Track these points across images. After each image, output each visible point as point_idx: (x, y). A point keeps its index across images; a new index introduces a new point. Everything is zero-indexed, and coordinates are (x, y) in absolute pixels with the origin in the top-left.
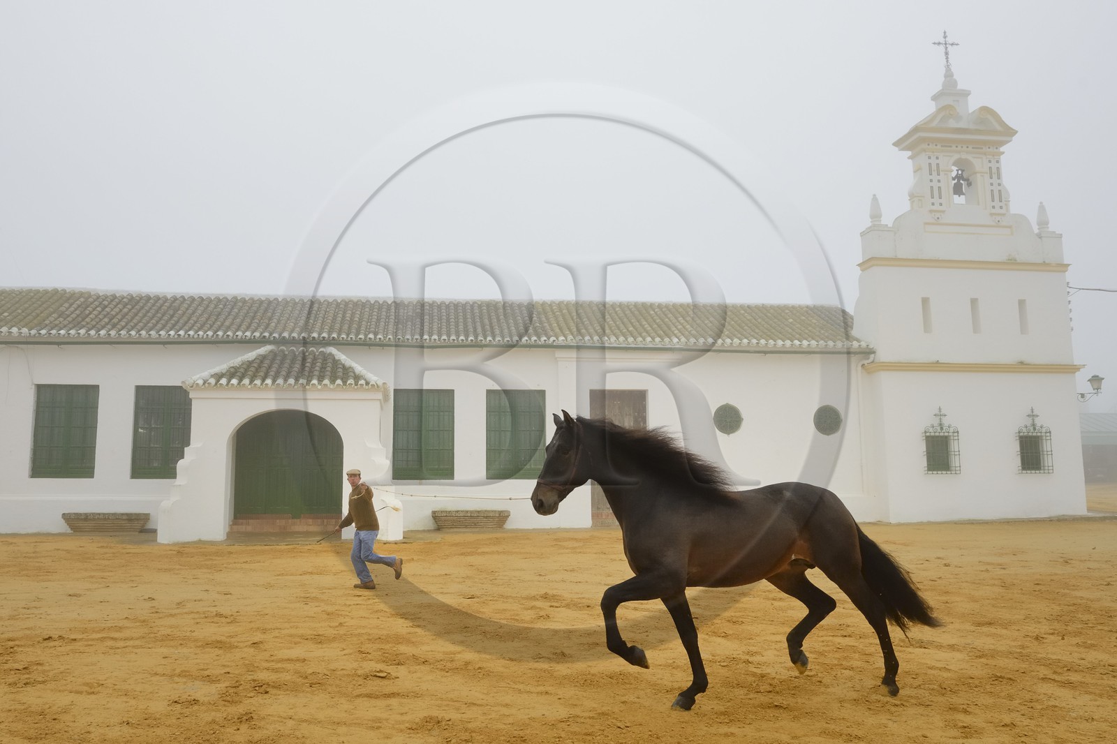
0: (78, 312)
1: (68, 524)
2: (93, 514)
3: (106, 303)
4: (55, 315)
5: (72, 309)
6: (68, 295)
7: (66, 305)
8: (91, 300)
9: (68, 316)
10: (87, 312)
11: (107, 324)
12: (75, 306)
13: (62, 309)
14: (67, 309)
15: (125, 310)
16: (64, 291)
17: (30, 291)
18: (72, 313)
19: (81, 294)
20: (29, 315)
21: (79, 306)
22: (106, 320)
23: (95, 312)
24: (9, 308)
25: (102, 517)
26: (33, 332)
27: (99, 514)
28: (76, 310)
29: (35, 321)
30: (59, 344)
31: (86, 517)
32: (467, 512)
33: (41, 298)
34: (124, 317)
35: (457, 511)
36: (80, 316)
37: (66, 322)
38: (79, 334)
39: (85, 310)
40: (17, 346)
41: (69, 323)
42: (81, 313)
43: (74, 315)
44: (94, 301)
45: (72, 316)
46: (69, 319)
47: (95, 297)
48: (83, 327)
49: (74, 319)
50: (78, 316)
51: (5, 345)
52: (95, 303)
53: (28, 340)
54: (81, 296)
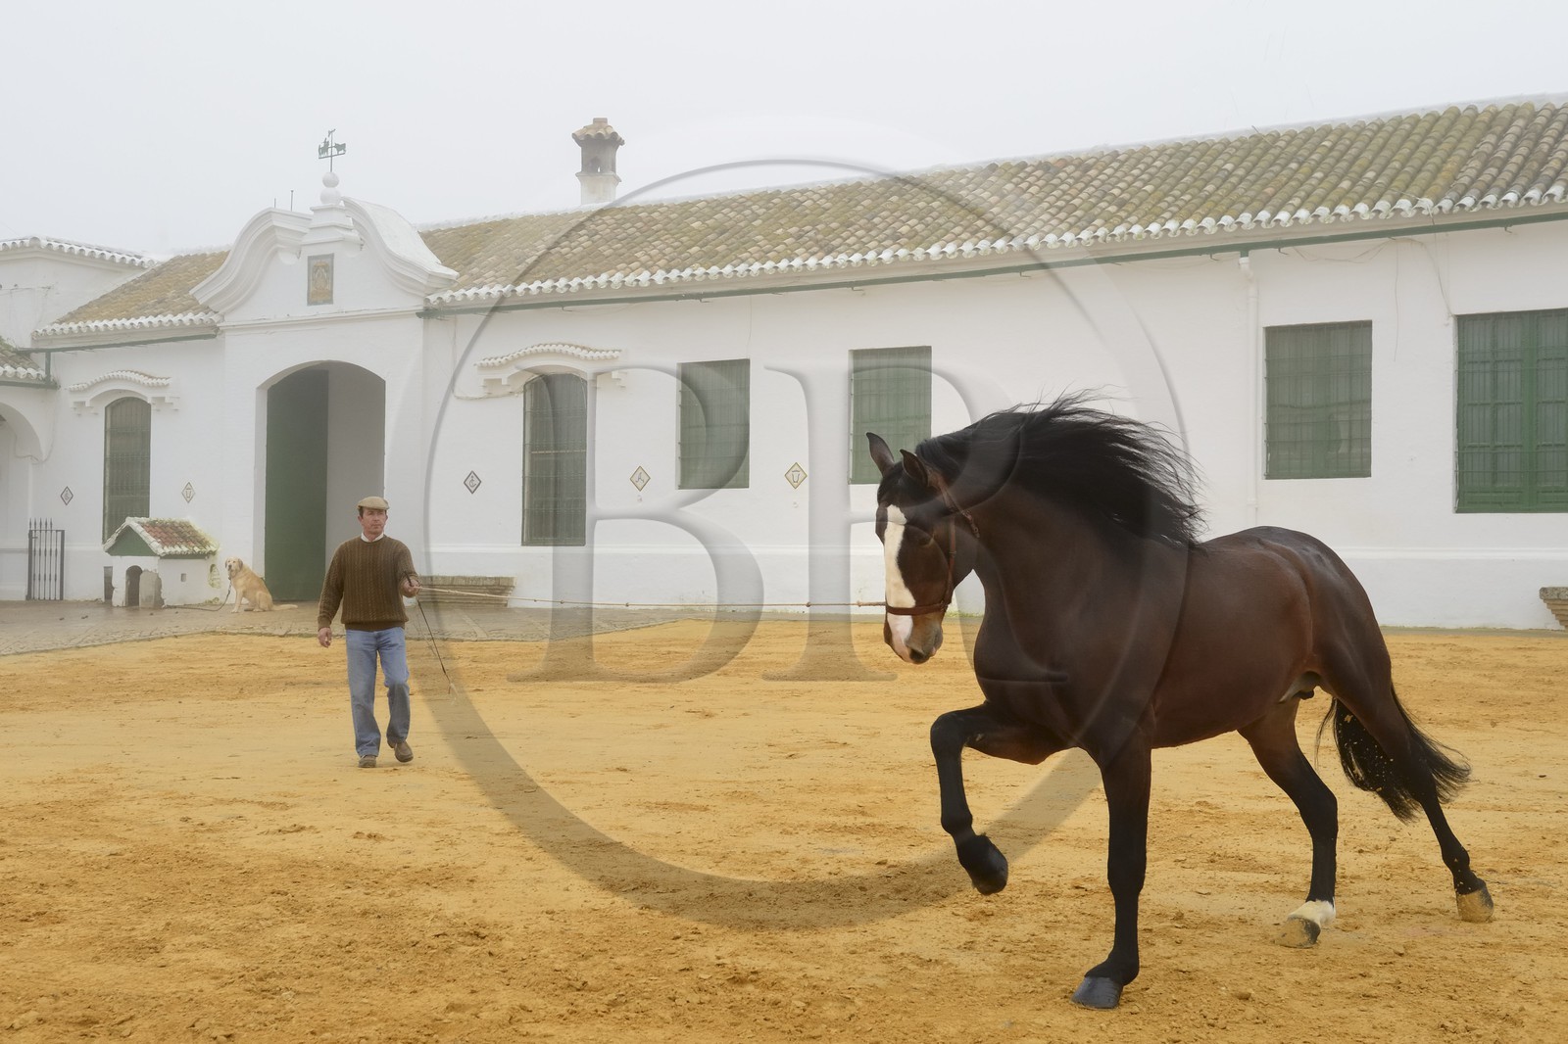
0: (1523, 150)
4: (1475, 164)
5: (1506, 146)
6: (1486, 118)
7: (1491, 139)
8: (1540, 120)
9: (1505, 162)
10: (1545, 148)
12: (1510, 138)
13: (1486, 148)
14: (1496, 147)
16: (1471, 108)
18: (1510, 154)
19: (1515, 112)
20: (1419, 171)
21: (1519, 138)
24: (1371, 163)
26: (1446, 204)
28: (1515, 146)
29: (1440, 181)
30: (1506, 223)
33: (1428, 131)
36: (1532, 157)
37: (1506, 176)
38: (1551, 196)
39: (1536, 143)
40: (1410, 237)
41: (1515, 176)
42: (1531, 151)
43: (1517, 159)
44: (1550, 121)
45: (1514, 160)
46: (1511, 167)
47: (1547, 113)
48: (1552, 182)
49: (1521, 167)
50: (1526, 159)
51: (1387, 239)
52: (1554, 125)
53: (1438, 222)
54: (1514, 115)
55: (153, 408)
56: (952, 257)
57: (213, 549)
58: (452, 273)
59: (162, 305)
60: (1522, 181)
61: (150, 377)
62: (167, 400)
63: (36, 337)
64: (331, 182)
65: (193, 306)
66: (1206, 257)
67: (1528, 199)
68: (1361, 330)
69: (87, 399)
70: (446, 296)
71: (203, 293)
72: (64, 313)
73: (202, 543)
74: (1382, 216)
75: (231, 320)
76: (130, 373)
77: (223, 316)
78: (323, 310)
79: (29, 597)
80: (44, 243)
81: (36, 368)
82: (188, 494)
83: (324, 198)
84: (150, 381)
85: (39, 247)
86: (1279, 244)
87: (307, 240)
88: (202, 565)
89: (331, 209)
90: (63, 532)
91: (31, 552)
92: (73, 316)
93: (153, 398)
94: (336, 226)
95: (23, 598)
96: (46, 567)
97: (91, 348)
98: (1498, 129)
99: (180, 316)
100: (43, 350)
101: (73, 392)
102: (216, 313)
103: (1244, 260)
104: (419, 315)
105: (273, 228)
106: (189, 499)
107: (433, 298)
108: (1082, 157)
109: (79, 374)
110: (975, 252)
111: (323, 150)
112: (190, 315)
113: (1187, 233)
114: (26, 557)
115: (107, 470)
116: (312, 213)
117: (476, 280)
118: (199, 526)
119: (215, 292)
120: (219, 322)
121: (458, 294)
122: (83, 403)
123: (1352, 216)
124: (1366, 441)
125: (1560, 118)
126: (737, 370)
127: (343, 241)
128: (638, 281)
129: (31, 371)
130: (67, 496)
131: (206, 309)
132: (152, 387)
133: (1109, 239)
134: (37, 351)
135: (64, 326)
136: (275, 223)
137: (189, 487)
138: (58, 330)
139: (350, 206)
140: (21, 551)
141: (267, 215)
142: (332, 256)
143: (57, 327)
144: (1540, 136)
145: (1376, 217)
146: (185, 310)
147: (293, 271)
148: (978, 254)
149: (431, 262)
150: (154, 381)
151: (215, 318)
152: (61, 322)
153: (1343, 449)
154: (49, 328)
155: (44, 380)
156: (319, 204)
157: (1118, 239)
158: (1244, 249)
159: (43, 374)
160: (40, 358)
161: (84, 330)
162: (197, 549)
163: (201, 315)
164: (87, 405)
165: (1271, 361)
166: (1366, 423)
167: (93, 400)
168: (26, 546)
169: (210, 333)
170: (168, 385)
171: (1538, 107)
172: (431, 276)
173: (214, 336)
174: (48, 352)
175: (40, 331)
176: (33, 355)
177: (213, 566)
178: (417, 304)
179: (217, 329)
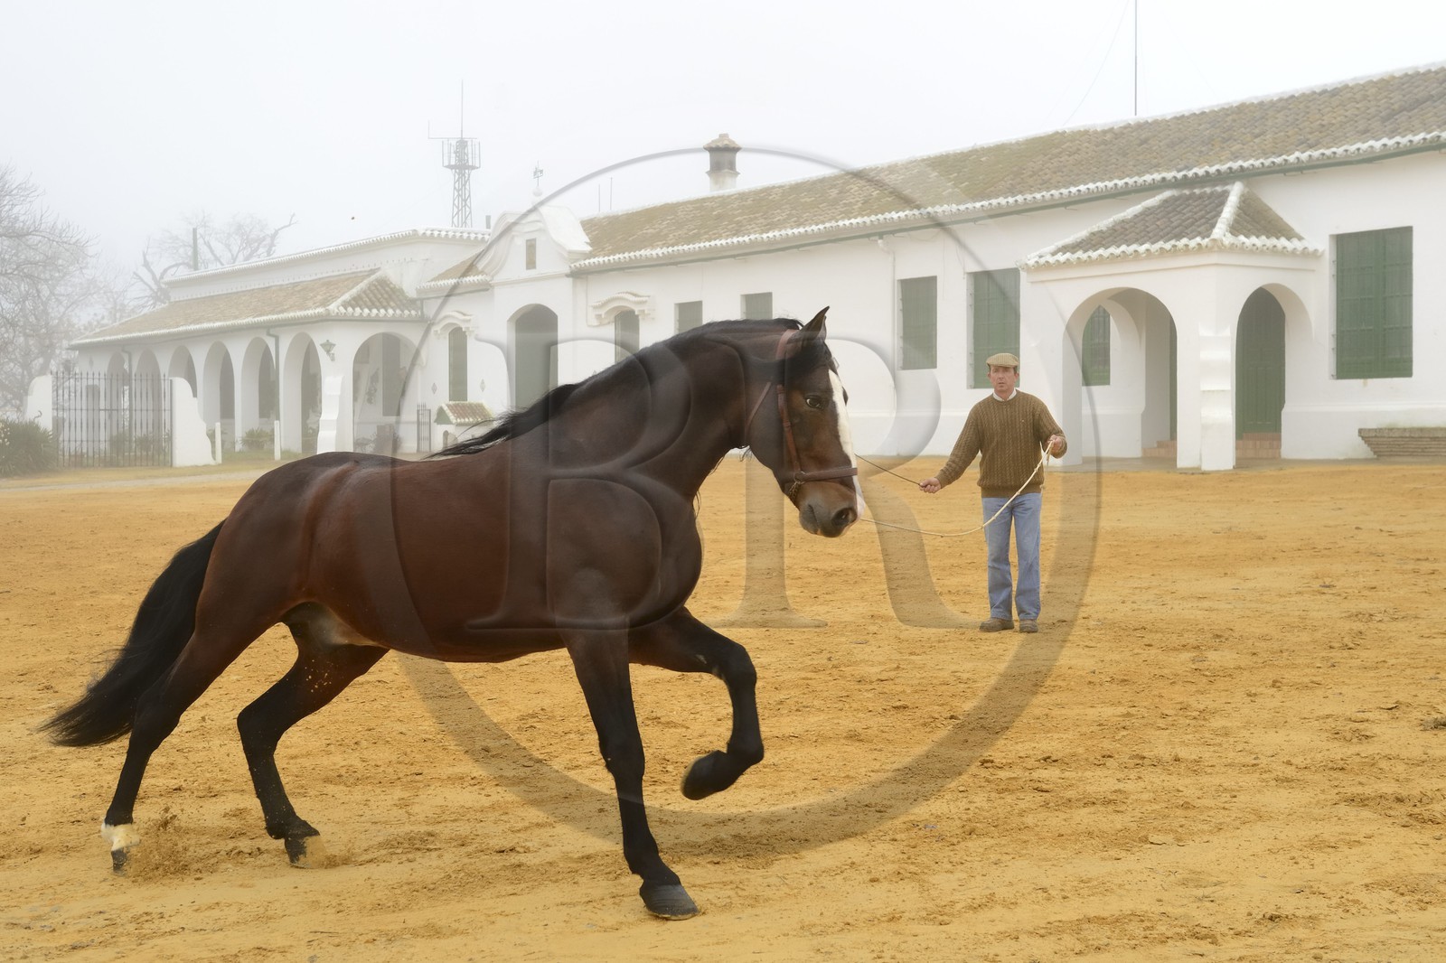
32: (1405, 430)
35: (1391, 430)
55: (467, 335)
58: (591, 248)
61: (464, 315)
62: (472, 330)
63: (419, 291)
68: (932, 282)
69: (439, 328)
70: (583, 263)
72: (438, 275)
73: (486, 416)
75: (496, 279)
76: (455, 312)
77: (493, 277)
78: (532, 273)
79: (418, 450)
80: (421, 232)
81: (419, 310)
82: (481, 387)
84: (463, 317)
85: (418, 235)
87: (526, 230)
90: (430, 410)
91: (418, 423)
93: (467, 328)
96: (424, 432)
97: (440, 297)
99: (476, 277)
102: (491, 275)
103: (880, 241)
104: (567, 276)
106: (483, 389)
107: (572, 265)
111: (535, 173)
112: (481, 277)
114: (416, 426)
115: (450, 372)
117: (599, 252)
118: (486, 405)
119: (487, 262)
121: (589, 262)
127: (540, 230)
129: (415, 312)
130: (434, 389)
131: (484, 273)
132: (466, 322)
134: (419, 300)
136: (509, 220)
137: (483, 382)
138: (429, 287)
140: (413, 423)
141: (506, 215)
142: (535, 240)
143: (428, 284)
147: (519, 250)
149: (583, 242)
150: (466, 318)
151: (488, 278)
152: (432, 280)
155: (419, 317)
158: (881, 235)
159: (420, 314)
160: (419, 303)
161: (436, 286)
162: (480, 420)
163: (484, 277)
167: (446, 329)
168: (416, 419)
169: (488, 287)
170: (470, 320)
172: (570, 252)
173: (487, 290)
174: (422, 300)
175: (422, 286)
176: (417, 302)
178: (567, 270)
179: (490, 285)
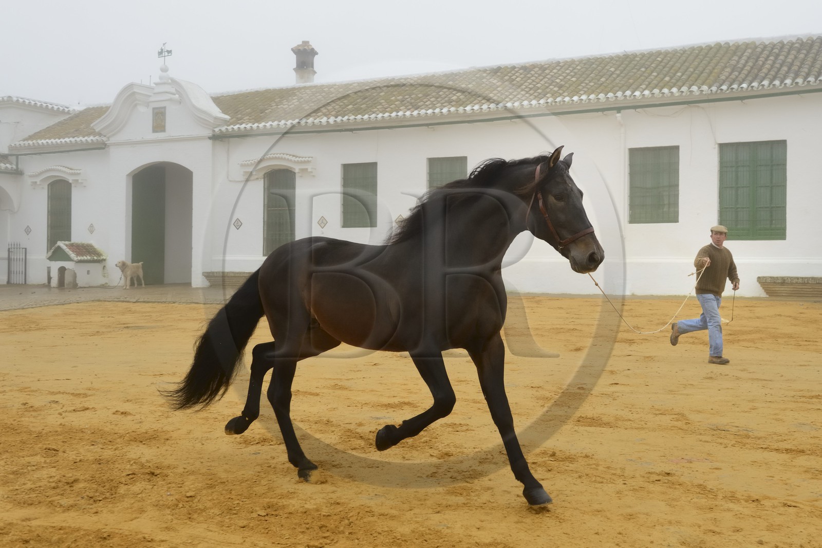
0: (750, 64)
1: (763, 288)
2: (791, 278)
3: (776, 51)
4: (728, 70)
5: (743, 61)
6: (733, 48)
7: (736, 58)
8: (759, 50)
9: (742, 69)
10: (761, 63)
11: (788, 72)
12: (744, 58)
13: (733, 62)
14: (738, 62)
15: (802, 56)
16: (727, 43)
17: (693, 49)
18: (744, 66)
19: (747, 46)
20: (702, 73)
21: (749, 58)
22: (785, 68)
23: (770, 62)
24: (680, 68)
25: (800, 281)
26: (714, 89)
27: (798, 278)
28: (747, 62)
29: (711, 78)
30: (742, 98)
31: (783, 281)
33: (707, 54)
34: (802, 63)
36: (754, 67)
37: (742, 76)
38: (763, 86)
39: (757, 61)
40: (697, 104)
41: (747, 76)
42: (754, 65)
43: (748, 68)
44: (763, 50)
45: (746, 68)
46: (745, 72)
47: (762, 46)
48: (764, 79)
49: (749, 72)
50: (752, 68)
51: (686, 106)
52: (765, 52)
53: (711, 97)
54: (747, 47)
55: (73, 185)
56: (477, 112)
57: (104, 258)
58: (227, 117)
59: (78, 132)
60: (750, 78)
61: (71, 169)
62: (80, 181)
63: (10, 148)
64: (164, 70)
65: (94, 133)
66: (600, 113)
67: (752, 87)
68: (674, 150)
69: (38, 180)
70: (223, 129)
71: (98, 125)
72: (26, 136)
73: (99, 254)
74: (684, 94)
75: (113, 140)
76: (60, 167)
77: (108, 138)
78: (160, 135)
79: (8, 282)
80: (15, 99)
81: (11, 164)
82: (91, 229)
83: (161, 78)
84: (71, 171)
85: (12, 101)
86: (635, 107)
87: (152, 99)
88: (98, 267)
89: (165, 83)
90: (26, 249)
91: (9, 259)
92: (31, 138)
93: (73, 180)
94: (167, 92)
95: (5, 282)
96: (18, 267)
97: (40, 154)
98: (739, 54)
99: (86, 138)
100: (14, 155)
101: (31, 176)
102: (105, 136)
103: (618, 115)
104: (210, 138)
105: (134, 93)
106: (92, 232)
107: (217, 130)
108: (543, 64)
109: (34, 167)
110: (488, 109)
111: (160, 53)
112: (92, 138)
113: (591, 101)
114: (6, 262)
115: (49, 217)
116: (155, 85)
117: (239, 121)
118: (97, 246)
119: (105, 125)
120: (106, 141)
121: (230, 128)
122: (36, 182)
123: (670, 94)
124: (676, 204)
125: (767, 49)
126: (372, 167)
127: (171, 100)
128: (321, 122)
129: (8, 165)
130: (28, 231)
131: (100, 134)
132: (72, 174)
133: (553, 104)
134: (11, 155)
135: (26, 143)
136: (135, 90)
137: (92, 226)
138: (22, 144)
139: (174, 82)
140: (3, 259)
141: (131, 86)
142: (165, 108)
143: (22, 143)
144: (758, 57)
145: (681, 95)
146: (89, 135)
147: (144, 116)
148: (490, 111)
149: (216, 112)
150: (73, 171)
151: (104, 139)
152: (24, 140)
153: (666, 209)
154: (18, 143)
155: (15, 170)
156: (158, 81)
157: (558, 104)
158: (619, 109)
159: (14, 167)
160: (13, 159)
161: (36, 145)
162: (95, 258)
163: (97, 137)
164: (38, 183)
165: (631, 166)
166: (676, 196)
167: (41, 181)
168: (6, 256)
169: (102, 147)
170: (80, 173)
171: (758, 43)
172: (216, 118)
173: (104, 148)
174: (17, 156)
175: (13, 145)
176: (10, 158)
177: (104, 266)
178: (209, 133)
179: (106, 145)
